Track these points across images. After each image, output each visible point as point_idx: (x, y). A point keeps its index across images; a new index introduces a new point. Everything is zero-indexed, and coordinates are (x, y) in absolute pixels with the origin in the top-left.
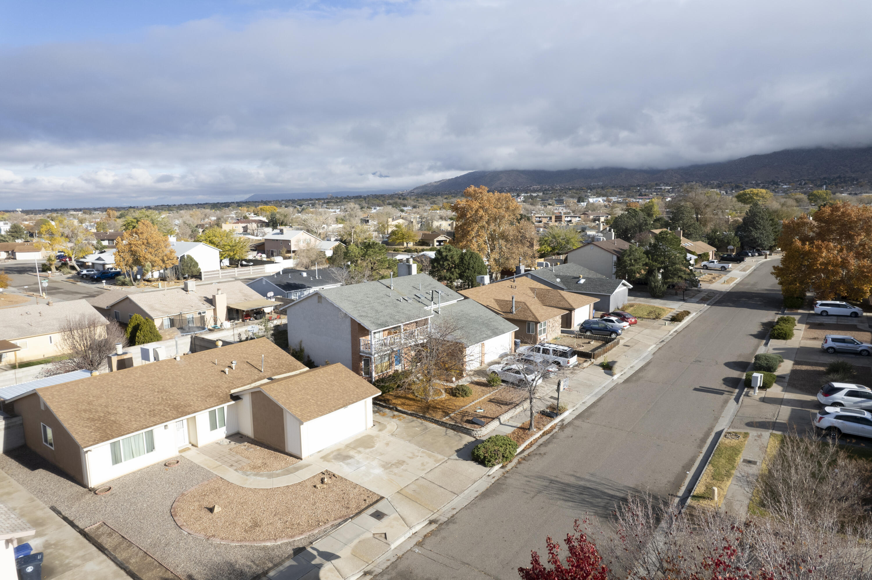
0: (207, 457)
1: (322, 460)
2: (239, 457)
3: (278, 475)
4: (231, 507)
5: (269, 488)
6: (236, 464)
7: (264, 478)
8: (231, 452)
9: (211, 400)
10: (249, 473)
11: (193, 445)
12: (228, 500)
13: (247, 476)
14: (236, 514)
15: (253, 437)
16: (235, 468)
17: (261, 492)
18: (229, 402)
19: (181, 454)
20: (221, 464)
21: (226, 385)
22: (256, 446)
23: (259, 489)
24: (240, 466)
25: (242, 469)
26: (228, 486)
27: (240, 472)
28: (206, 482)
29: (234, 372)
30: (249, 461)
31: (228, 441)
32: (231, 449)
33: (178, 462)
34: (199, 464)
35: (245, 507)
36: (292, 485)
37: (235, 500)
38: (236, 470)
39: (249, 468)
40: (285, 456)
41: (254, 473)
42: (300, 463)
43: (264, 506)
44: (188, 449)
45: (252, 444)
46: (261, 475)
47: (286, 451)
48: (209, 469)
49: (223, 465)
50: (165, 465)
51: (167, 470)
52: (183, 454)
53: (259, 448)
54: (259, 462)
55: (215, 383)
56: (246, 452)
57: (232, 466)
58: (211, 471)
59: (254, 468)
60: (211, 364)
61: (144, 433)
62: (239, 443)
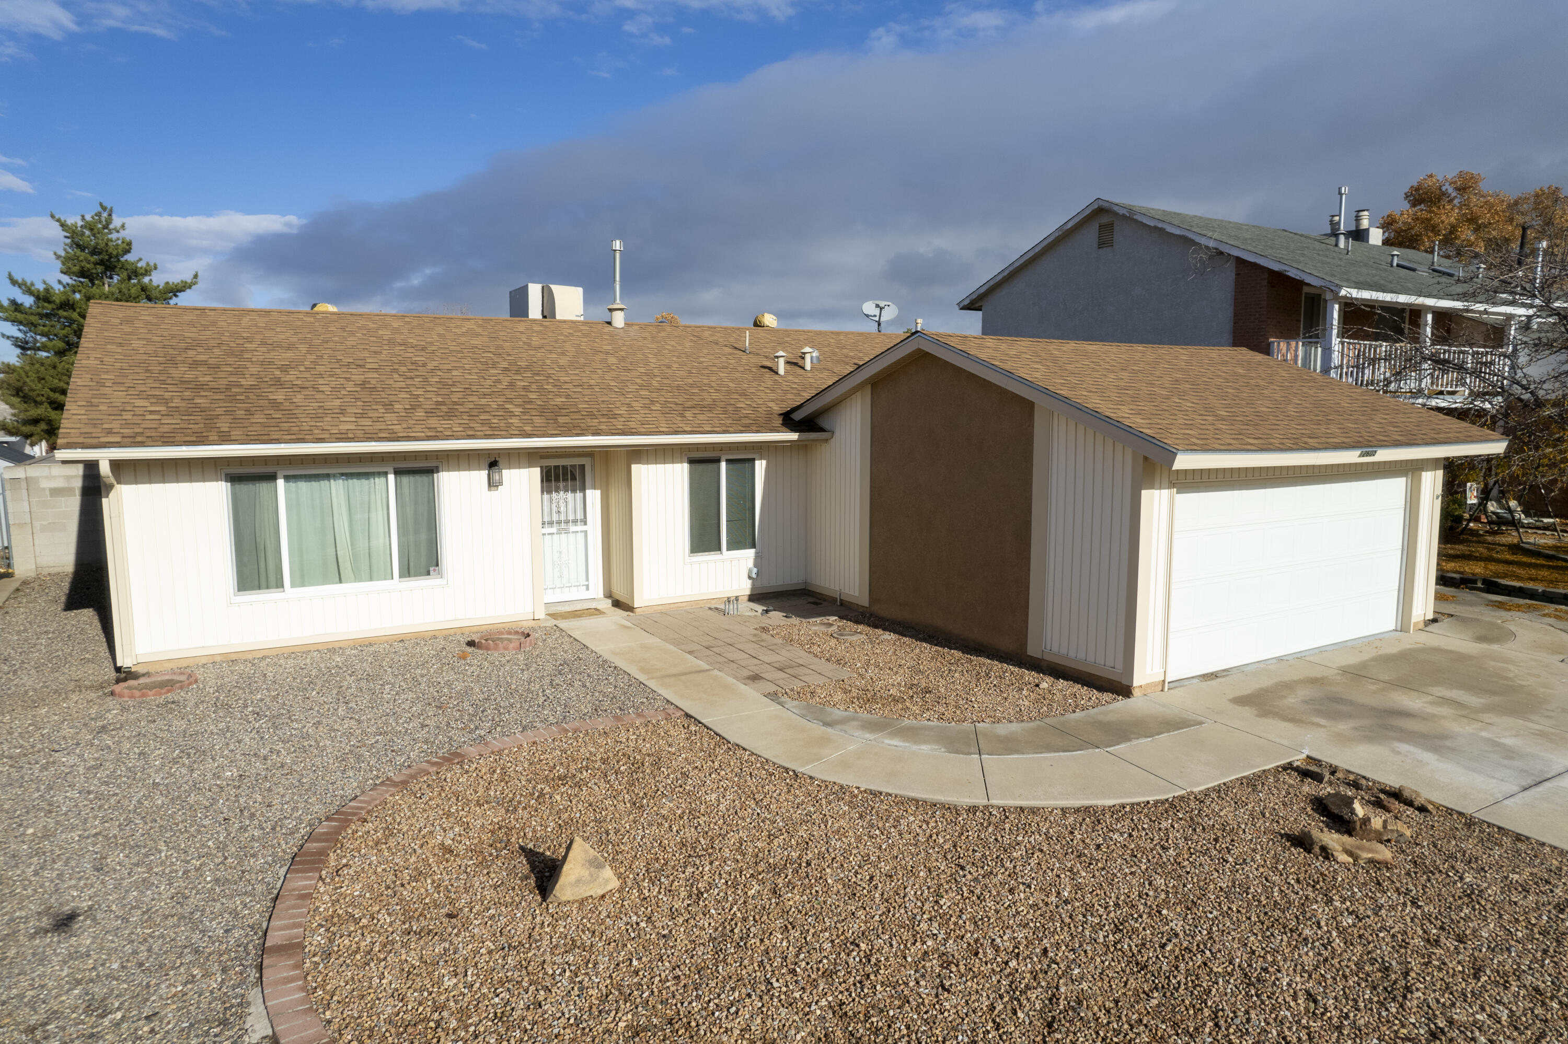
0: (653, 641)
2: (798, 654)
3: (1009, 745)
5: (965, 800)
6: (781, 675)
7: (925, 747)
8: (764, 636)
10: (838, 713)
11: (617, 604)
13: (827, 724)
15: (864, 601)
16: (772, 688)
17: (912, 820)
19: (555, 622)
20: (707, 667)
21: (773, 396)
22: (880, 631)
23: (902, 802)
24: (796, 686)
25: (806, 694)
26: (711, 756)
27: (790, 704)
28: (603, 723)
29: (809, 375)
30: (845, 673)
31: (760, 608)
32: (764, 629)
33: (528, 635)
34: (606, 656)
35: (793, 899)
36: (1117, 811)
38: (773, 696)
39: (839, 696)
41: (866, 715)
42: (1121, 704)
44: (597, 612)
45: (857, 622)
46: (911, 734)
48: (642, 678)
49: (716, 672)
50: (471, 644)
51: (463, 657)
52: (563, 624)
53: (889, 636)
54: (895, 682)
55: (731, 385)
56: (833, 642)
57: (755, 678)
58: (652, 684)
59: (867, 698)
60: (731, 351)
61: (391, 477)
62: (805, 617)
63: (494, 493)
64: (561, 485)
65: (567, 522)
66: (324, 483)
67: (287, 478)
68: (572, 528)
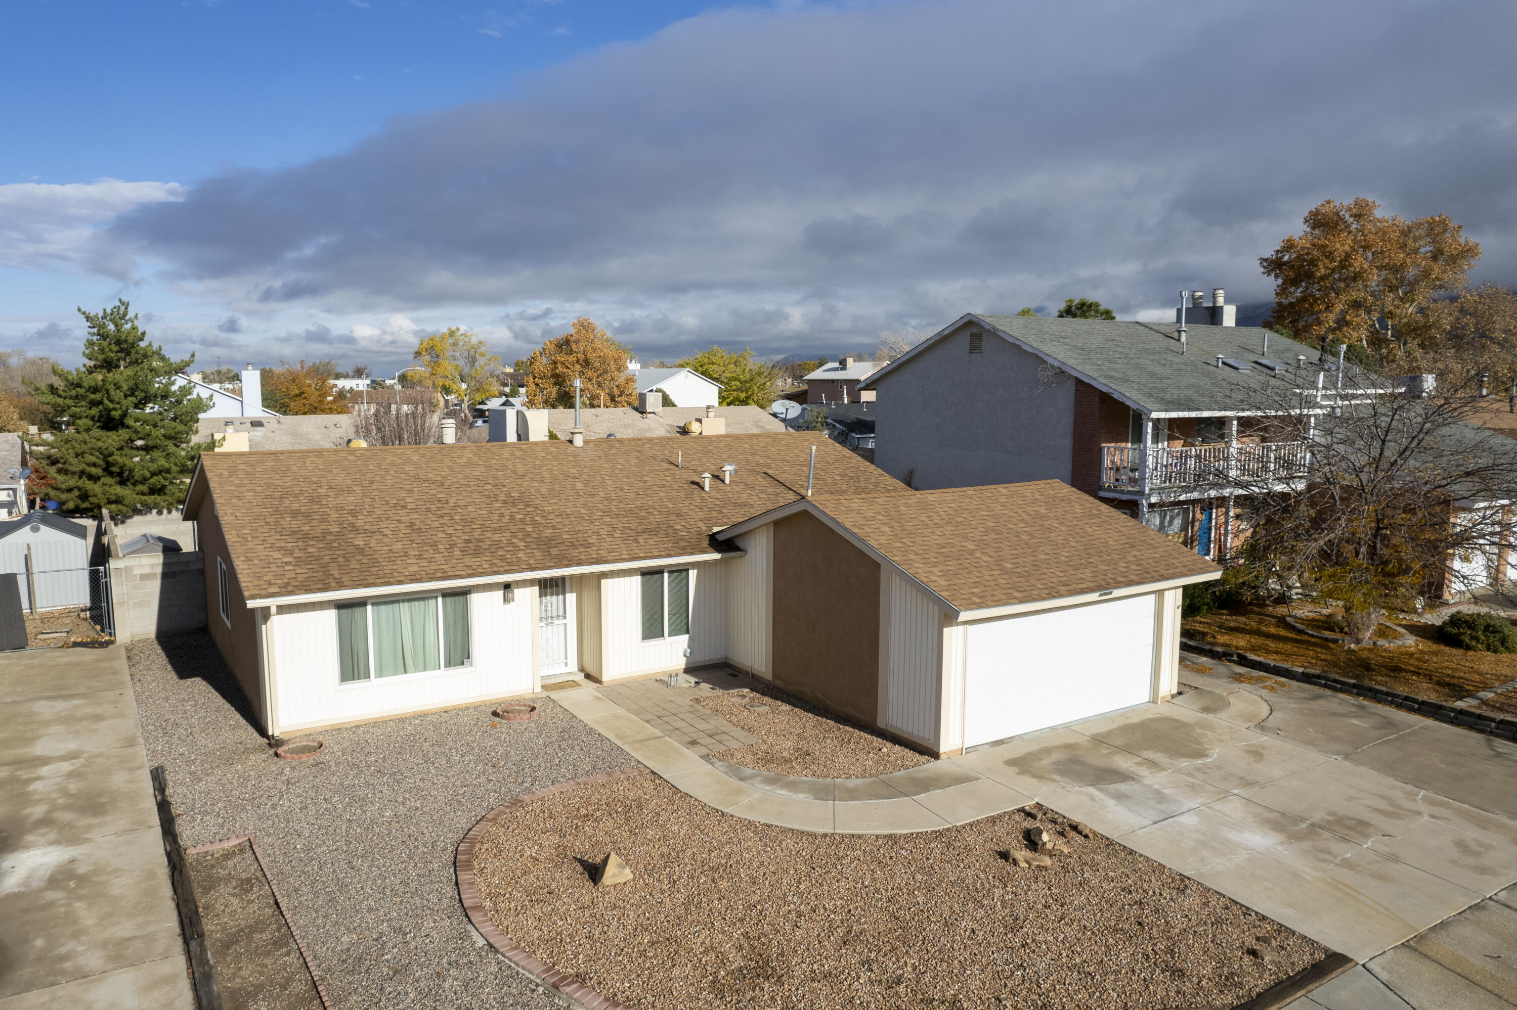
0: (621, 711)
1: (1013, 770)
2: (721, 723)
3: (853, 794)
4: (669, 875)
5: (821, 830)
6: (710, 740)
7: (801, 796)
8: (698, 707)
9: (651, 542)
10: (748, 771)
11: (588, 676)
12: (665, 850)
13: (741, 779)
14: (686, 905)
15: (769, 677)
16: (705, 751)
17: (789, 842)
18: (703, 552)
19: (548, 694)
20: (661, 734)
21: (701, 515)
22: (779, 703)
23: (784, 831)
24: (722, 749)
25: (726, 756)
26: (671, 801)
27: (719, 764)
28: (601, 778)
29: (728, 489)
30: (753, 739)
31: (693, 680)
32: (697, 701)
33: (533, 709)
34: (591, 725)
35: (723, 884)
36: (908, 837)
37: (689, 852)
38: (706, 757)
39: (749, 758)
40: (877, 742)
41: (766, 773)
42: (931, 766)
43: (801, 895)
44: (574, 684)
45: (764, 694)
46: (793, 786)
47: (880, 724)
48: (619, 743)
49: (667, 738)
50: (495, 714)
51: (494, 726)
52: (554, 695)
53: (785, 707)
54: (786, 746)
55: (670, 505)
56: (746, 713)
57: (694, 743)
58: (626, 748)
59: (767, 760)
60: (665, 465)
61: (440, 599)
62: (726, 689)
63: (508, 606)
64: (549, 591)
65: (552, 617)
66: (396, 606)
67: (373, 604)
68: (556, 622)
